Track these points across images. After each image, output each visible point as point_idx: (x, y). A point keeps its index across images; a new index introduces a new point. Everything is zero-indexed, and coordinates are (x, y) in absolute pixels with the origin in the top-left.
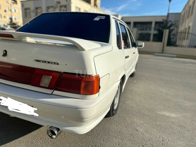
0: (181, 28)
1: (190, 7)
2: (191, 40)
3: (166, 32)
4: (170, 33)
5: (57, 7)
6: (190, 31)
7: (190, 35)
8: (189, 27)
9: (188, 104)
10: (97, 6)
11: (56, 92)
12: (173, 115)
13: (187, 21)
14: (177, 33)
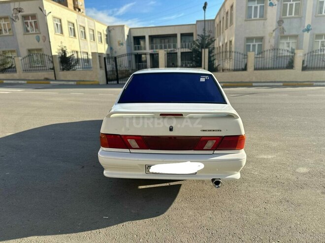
0: (218, 43)
1: (227, 13)
2: (235, 60)
3: (205, 53)
4: (210, 52)
5: (17, 17)
6: (233, 49)
7: (233, 54)
8: (231, 42)
9: (274, 144)
10: (79, 10)
11: (216, 152)
12: (270, 157)
13: (226, 32)
14: (214, 48)
